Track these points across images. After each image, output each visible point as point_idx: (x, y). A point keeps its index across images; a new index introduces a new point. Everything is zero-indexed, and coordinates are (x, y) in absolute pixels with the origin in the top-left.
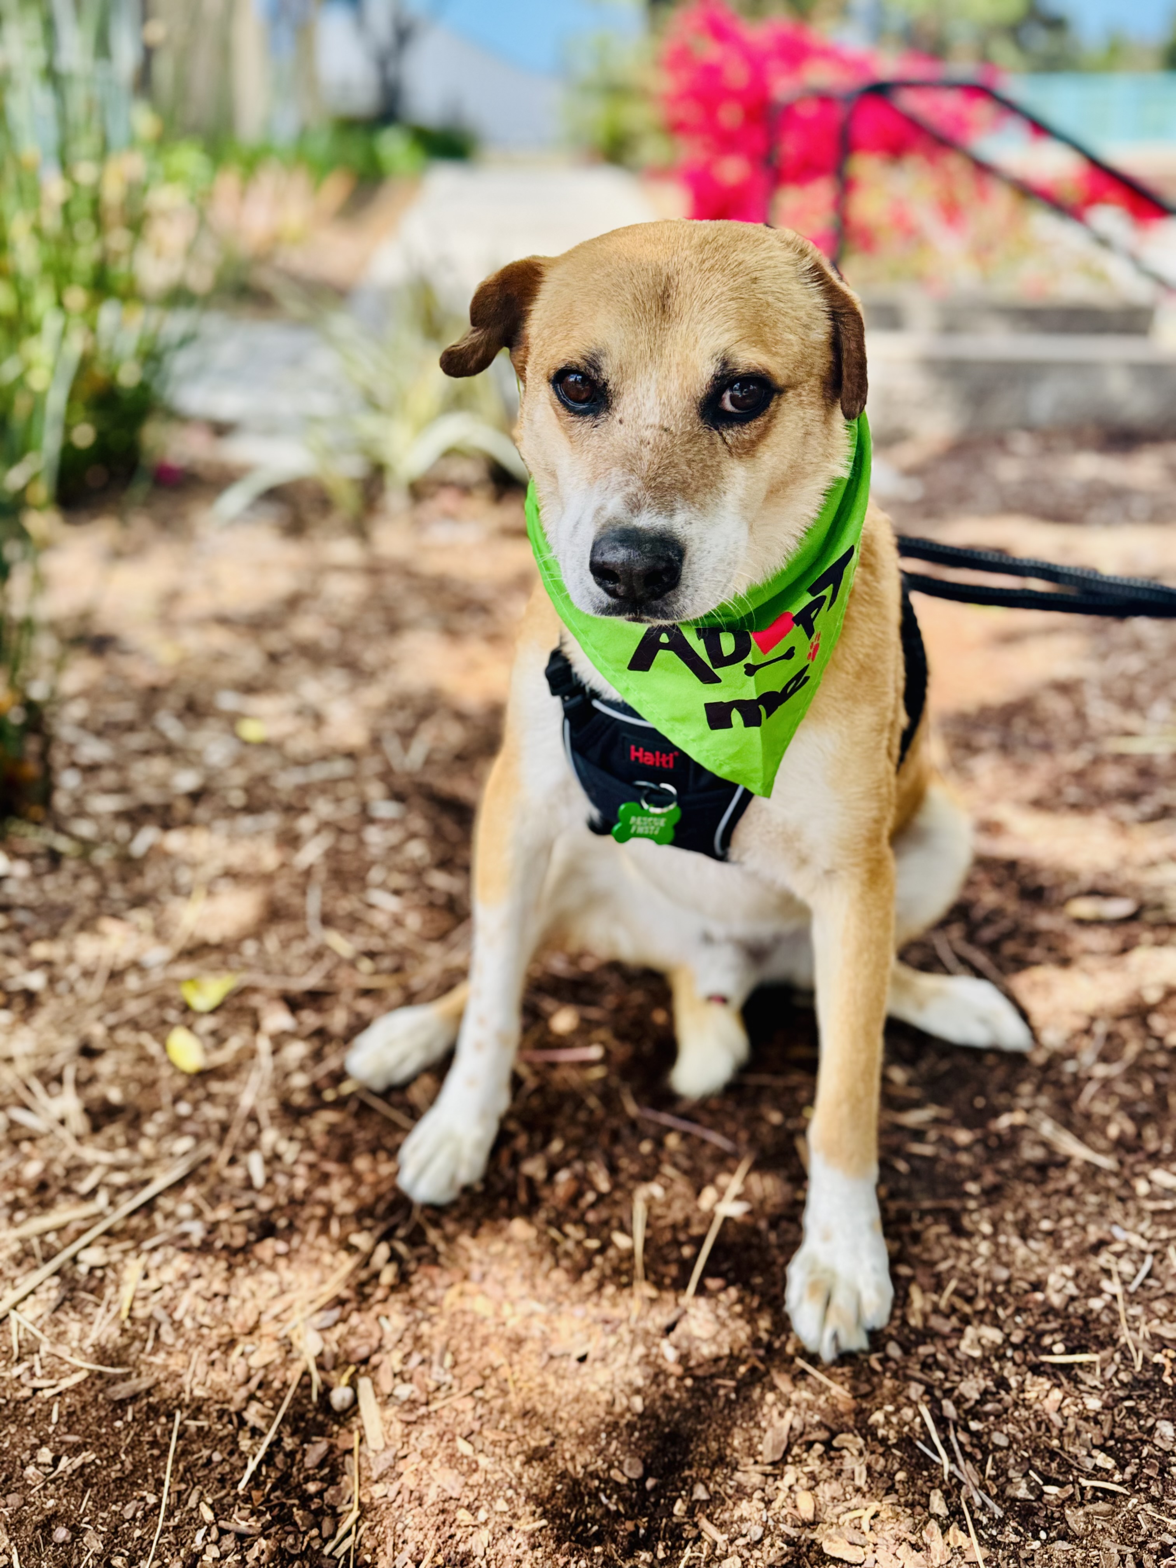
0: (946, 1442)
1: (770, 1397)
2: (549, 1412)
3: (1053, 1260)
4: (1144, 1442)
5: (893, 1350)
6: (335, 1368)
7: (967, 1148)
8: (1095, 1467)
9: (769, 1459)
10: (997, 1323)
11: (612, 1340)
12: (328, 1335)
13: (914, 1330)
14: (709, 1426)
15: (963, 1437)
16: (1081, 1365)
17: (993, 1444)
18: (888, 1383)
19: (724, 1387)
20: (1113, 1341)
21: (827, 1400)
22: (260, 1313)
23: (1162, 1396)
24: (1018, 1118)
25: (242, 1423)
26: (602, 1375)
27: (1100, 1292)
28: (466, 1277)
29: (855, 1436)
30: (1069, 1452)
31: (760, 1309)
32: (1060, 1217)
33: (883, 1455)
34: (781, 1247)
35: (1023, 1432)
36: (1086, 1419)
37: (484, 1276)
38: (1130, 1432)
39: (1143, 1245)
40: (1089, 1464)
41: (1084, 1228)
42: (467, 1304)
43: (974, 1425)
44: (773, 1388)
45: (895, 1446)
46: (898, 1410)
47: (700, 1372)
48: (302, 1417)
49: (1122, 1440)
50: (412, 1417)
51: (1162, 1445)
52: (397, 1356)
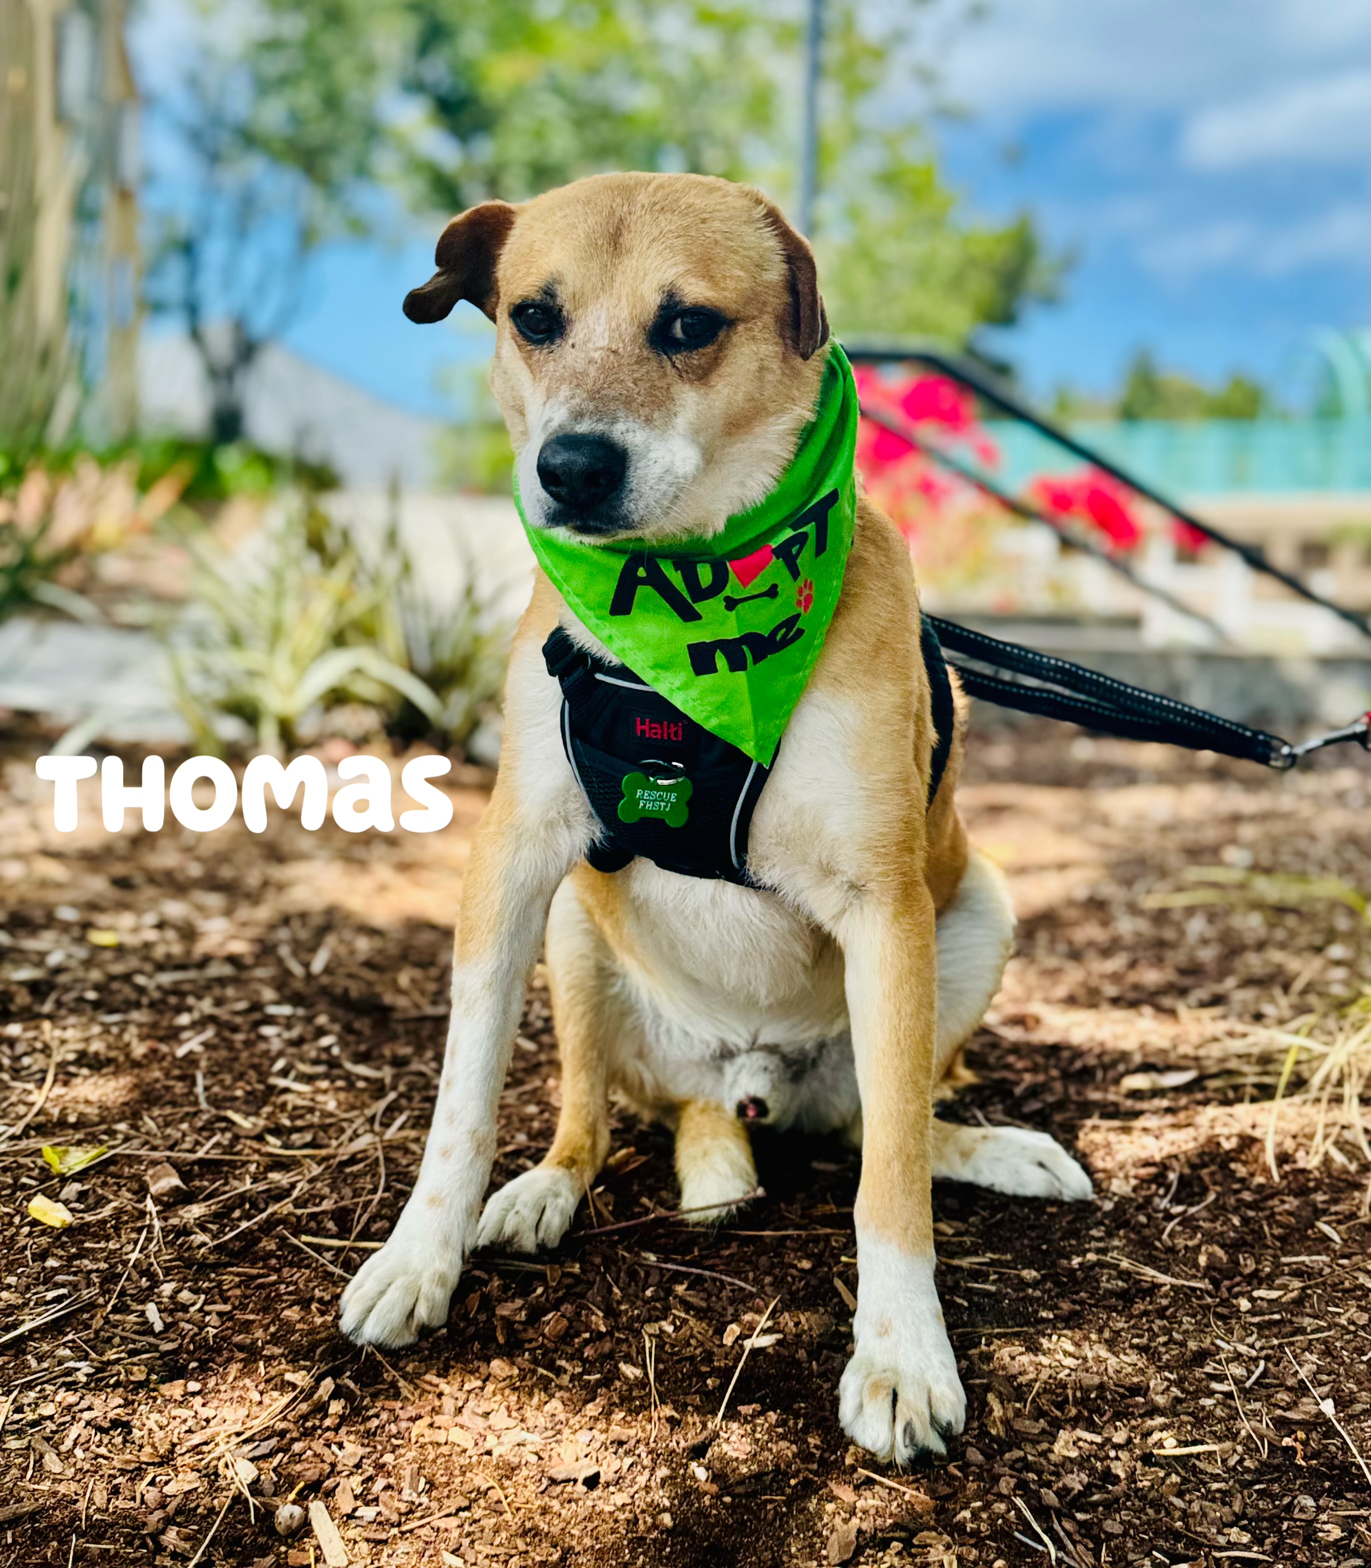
0: (1049, 1531)
1: (830, 1507)
2: (555, 1530)
3: (1151, 1370)
4: (1282, 1520)
5: (975, 1455)
6: (275, 1494)
7: (1035, 1284)
8: (1229, 1542)
9: (837, 1561)
10: (1092, 1427)
11: (628, 1461)
12: (262, 1465)
13: (994, 1439)
14: (758, 1540)
15: (1068, 1525)
16: (1198, 1456)
17: (1106, 1533)
18: (972, 1486)
19: (771, 1501)
20: (1233, 1436)
21: (899, 1506)
22: (174, 1445)
23: (1295, 1478)
24: (1091, 1257)
25: (160, 1549)
26: (621, 1498)
27: (1211, 1393)
28: (435, 1411)
29: (940, 1534)
30: (1196, 1533)
31: (806, 1430)
32: (1154, 1336)
33: (975, 1546)
34: (822, 1375)
35: (1139, 1518)
36: (1213, 1500)
37: (459, 1410)
38: (1264, 1510)
39: (1254, 1353)
40: (1222, 1540)
41: (1183, 1344)
42: (441, 1436)
43: (1080, 1516)
44: (833, 1498)
45: (988, 1537)
46: (987, 1507)
47: (740, 1490)
48: (237, 1541)
49: (1258, 1519)
50: (383, 1536)
51: (1303, 1517)
52: (356, 1480)
